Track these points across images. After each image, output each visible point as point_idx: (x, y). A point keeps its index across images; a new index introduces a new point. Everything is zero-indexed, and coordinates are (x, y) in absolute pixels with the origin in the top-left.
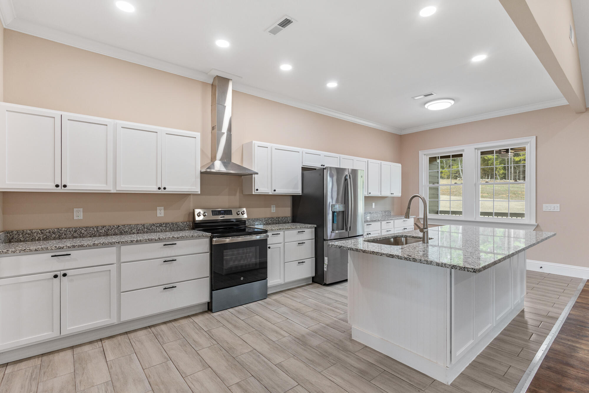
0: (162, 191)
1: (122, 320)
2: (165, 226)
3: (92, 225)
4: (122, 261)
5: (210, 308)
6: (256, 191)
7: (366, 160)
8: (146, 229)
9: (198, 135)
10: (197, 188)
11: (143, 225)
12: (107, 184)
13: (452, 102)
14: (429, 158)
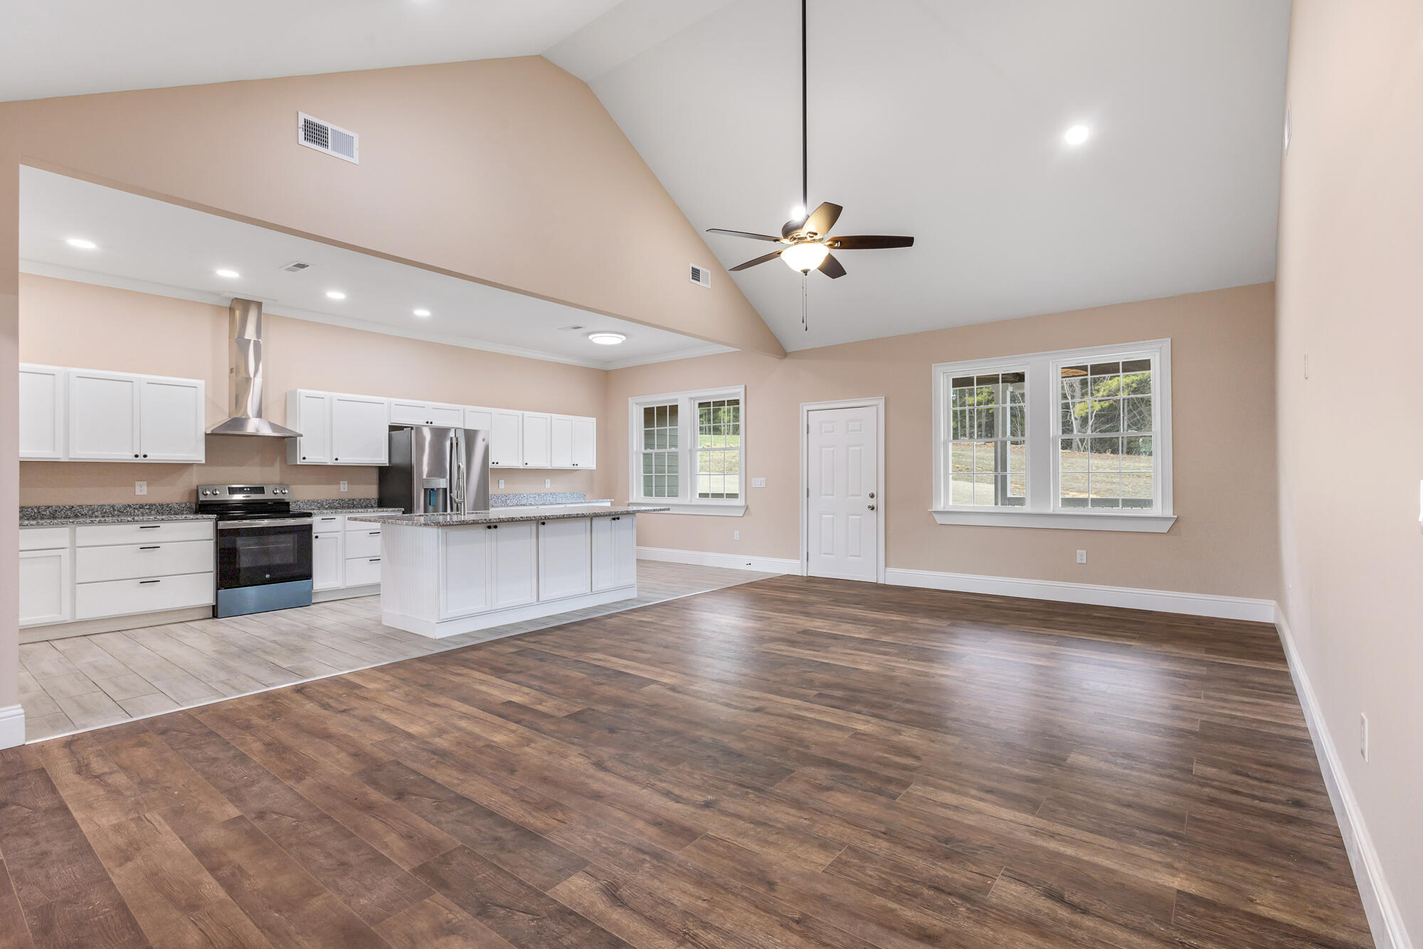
0: (141, 460)
1: (77, 618)
2: (149, 509)
3: (30, 505)
4: (77, 545)
5: (215, 612)
6: (302, 460)
7: (519, 413)
8: (116, 512)
9: (200, 383)
10: (199, 456)
11: (113, 507)
12: (54, 450)
13: (624, 338)
14: (645, 409)
